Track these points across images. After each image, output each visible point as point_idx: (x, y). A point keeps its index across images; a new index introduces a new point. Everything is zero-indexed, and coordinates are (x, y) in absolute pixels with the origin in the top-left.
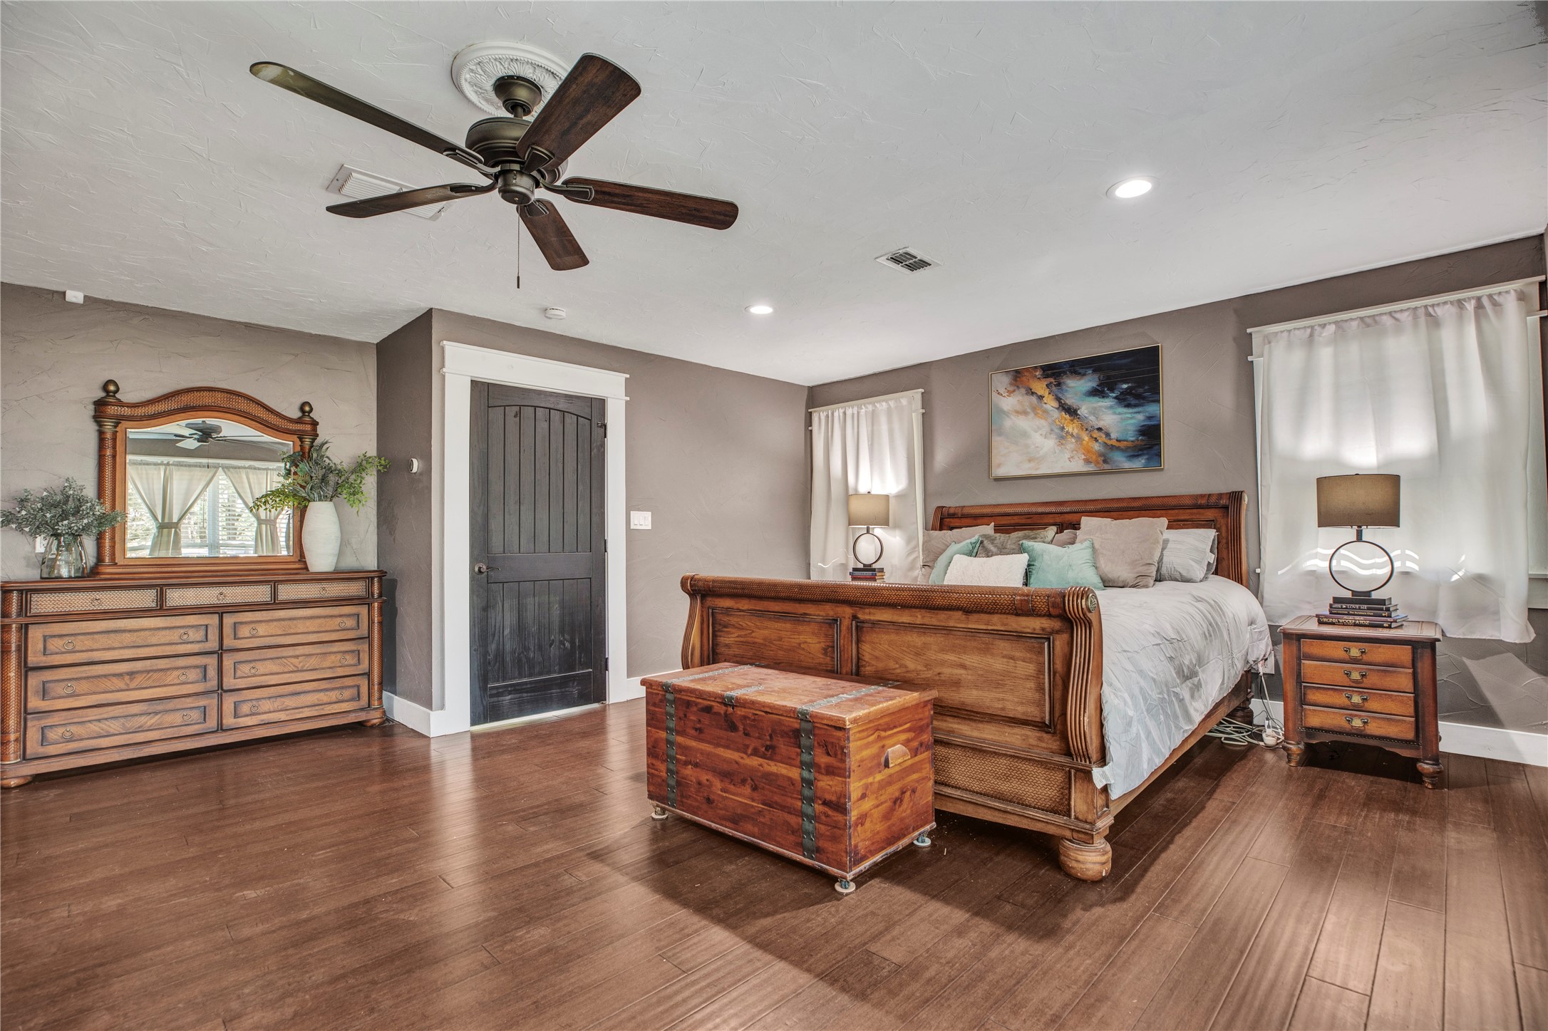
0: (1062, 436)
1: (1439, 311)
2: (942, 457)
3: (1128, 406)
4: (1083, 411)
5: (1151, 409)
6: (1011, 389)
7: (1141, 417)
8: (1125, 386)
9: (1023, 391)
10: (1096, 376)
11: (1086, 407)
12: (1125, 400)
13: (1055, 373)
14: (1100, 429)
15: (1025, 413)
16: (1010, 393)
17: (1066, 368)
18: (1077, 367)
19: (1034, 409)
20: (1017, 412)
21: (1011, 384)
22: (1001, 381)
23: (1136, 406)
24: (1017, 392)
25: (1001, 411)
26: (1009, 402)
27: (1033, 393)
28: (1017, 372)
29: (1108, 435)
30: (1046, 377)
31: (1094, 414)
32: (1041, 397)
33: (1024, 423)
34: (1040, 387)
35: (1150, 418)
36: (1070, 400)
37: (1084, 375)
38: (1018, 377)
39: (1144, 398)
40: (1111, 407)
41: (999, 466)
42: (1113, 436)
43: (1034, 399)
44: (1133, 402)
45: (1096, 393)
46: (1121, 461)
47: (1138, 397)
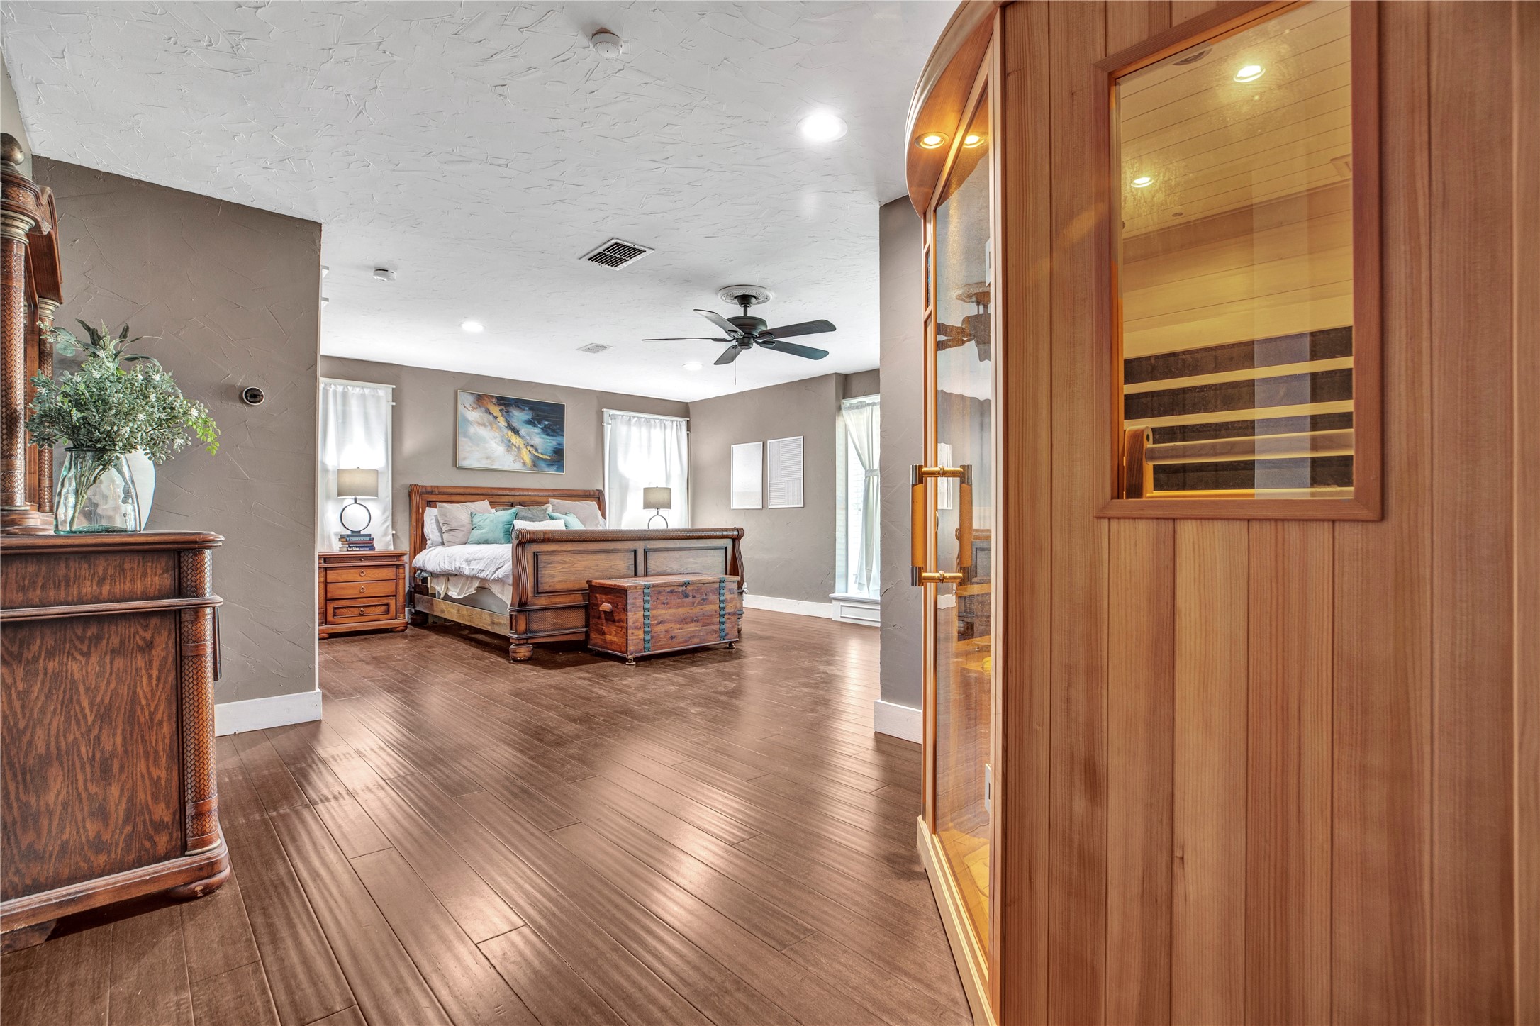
0: (509, 445)
1: (666, 423)
2: (410, 444)
3: (548, 435)
4: (522, 432)
5: (559, 439)
6: (475, 406)
7: (554, 443)
8: (547, 423)
9: (483, 410)
10: (531, 413)
11: (524, 430)
12: (546, 430)
13: (506, 403)
14: (532, 446)
15: (484, 425)
16: (474, 409)
17: (512, 402)
18: (520, 404)
19: (491, 424)
20: (479, 423)
21: (474, 403)
22: (466, 399)
23: (552, 436)
24: (479, 410)
25: (466, 420)
26: (472, 415)
27: (490, 413)
28: (479, 395)
29: (536, 450)
30: (500, 404)
31: (529, 435)
32: (496, 417)
33: (483, 432)
34: (496, 410)
35: (559, 444)
36: (515, 424)
37: (524, 410)
38: (480, 399)
39: (557, 432)
40: (539, 433)
41: (464, 459)
42: (539, 451)
43: (491, 417)
44: (551, 433)
45: (529, 422)
46: (542, 464)
47: (554, 431)
